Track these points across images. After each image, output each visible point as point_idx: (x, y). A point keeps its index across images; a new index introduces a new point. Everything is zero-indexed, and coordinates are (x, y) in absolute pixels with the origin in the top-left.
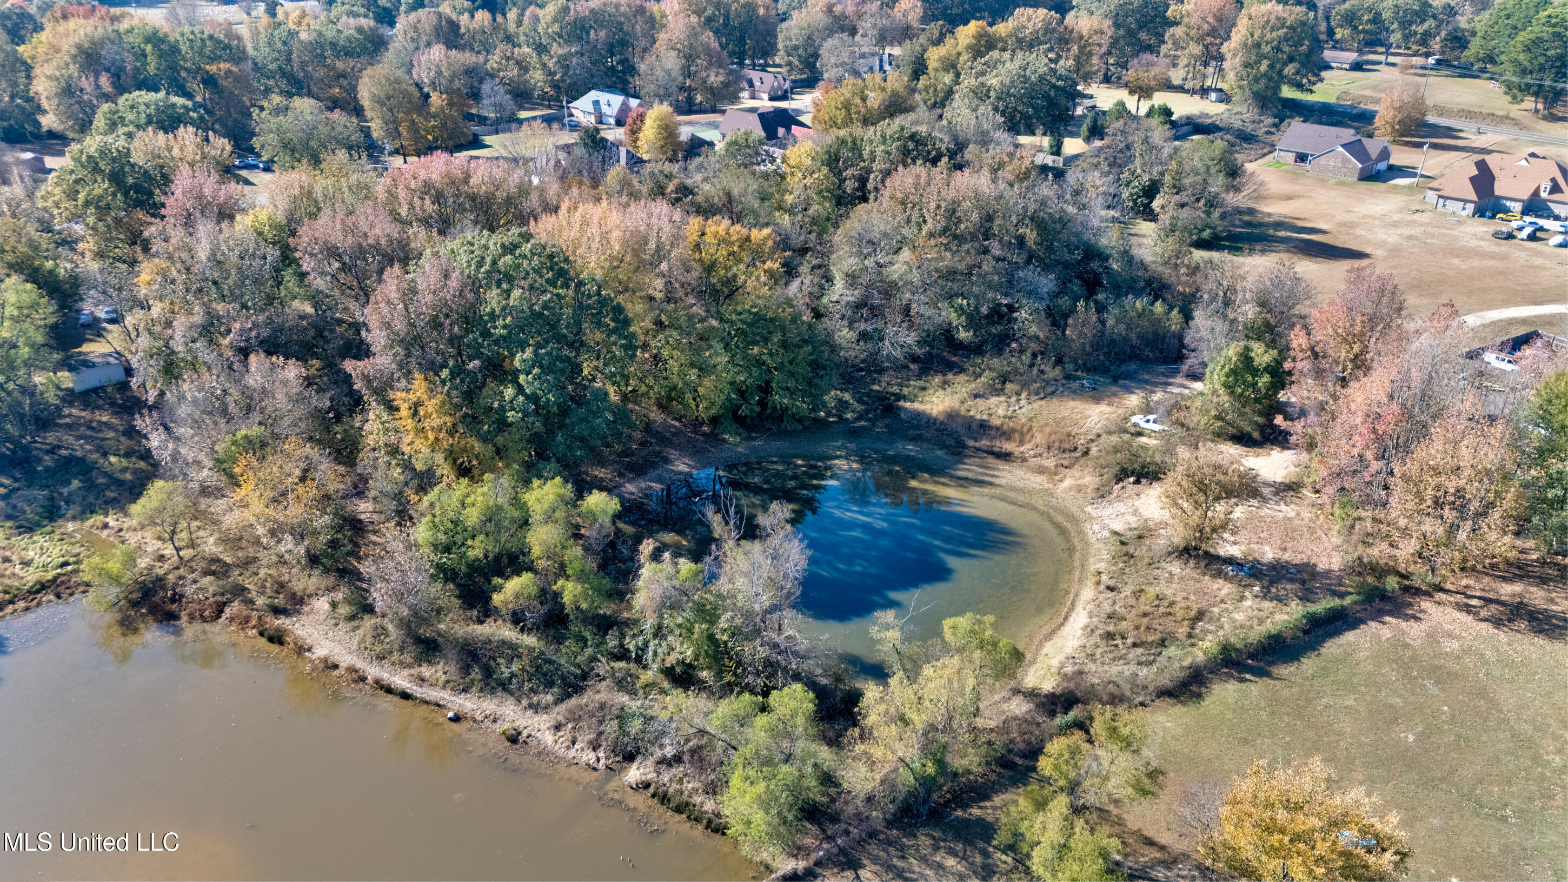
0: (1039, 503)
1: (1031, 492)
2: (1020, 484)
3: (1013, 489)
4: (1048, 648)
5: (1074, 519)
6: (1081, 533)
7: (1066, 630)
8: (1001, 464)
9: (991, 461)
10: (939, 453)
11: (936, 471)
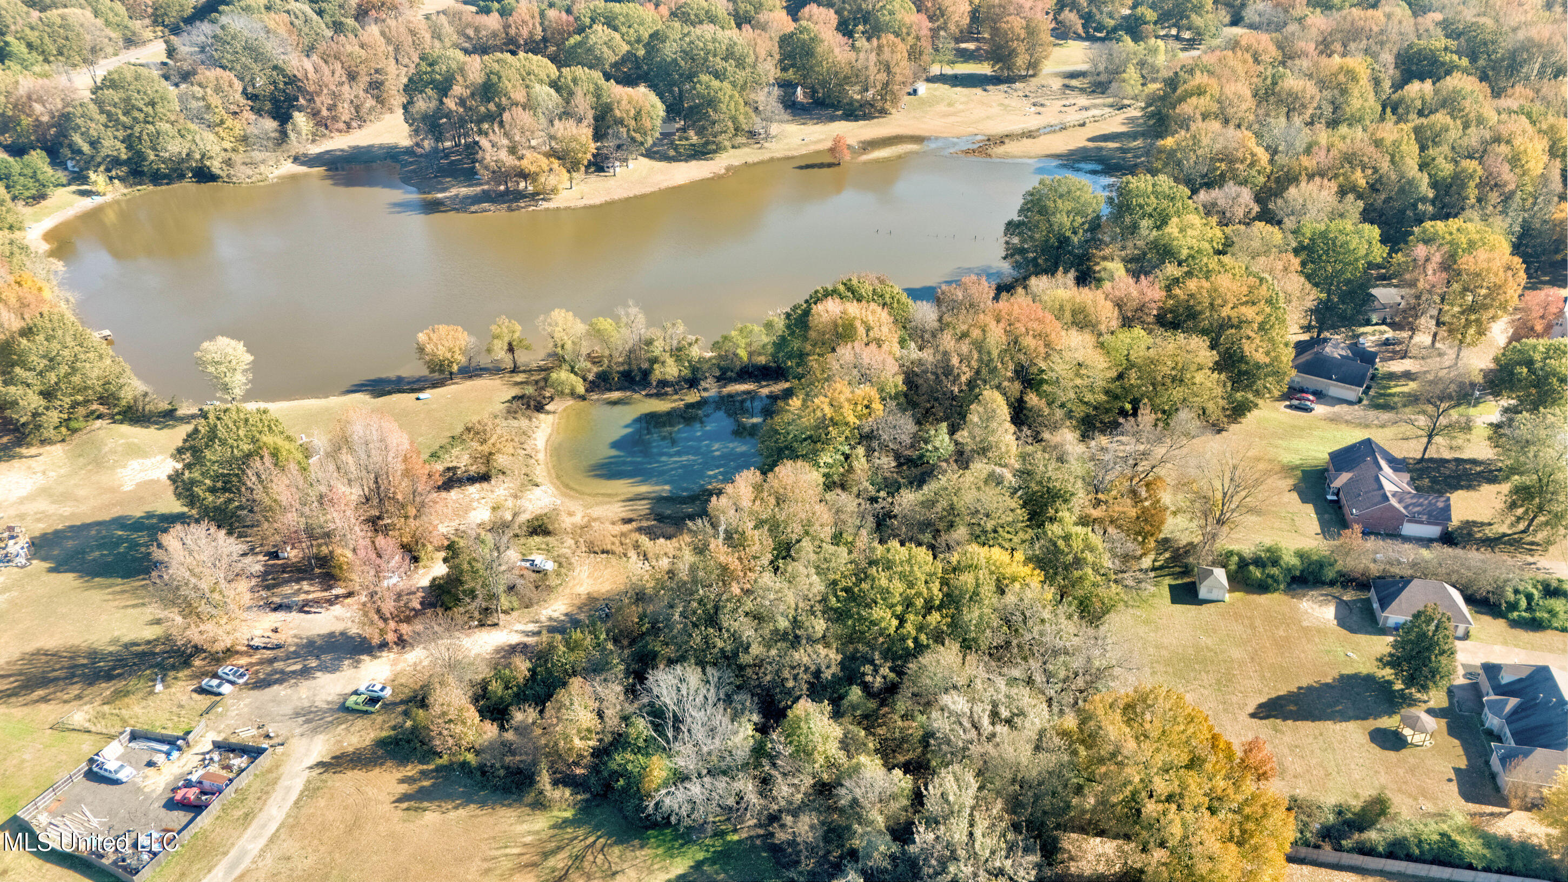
0: (590, 500)
1: (597, 504)
2: (606, 507)
3: (609, 503)
4: (549, 430)
5: (565, 495)
6: (557, 488)
7: (545, 439)
8: (624, 515)
9: (631, 515)
10: (669, 512)
11: (660, 500)
